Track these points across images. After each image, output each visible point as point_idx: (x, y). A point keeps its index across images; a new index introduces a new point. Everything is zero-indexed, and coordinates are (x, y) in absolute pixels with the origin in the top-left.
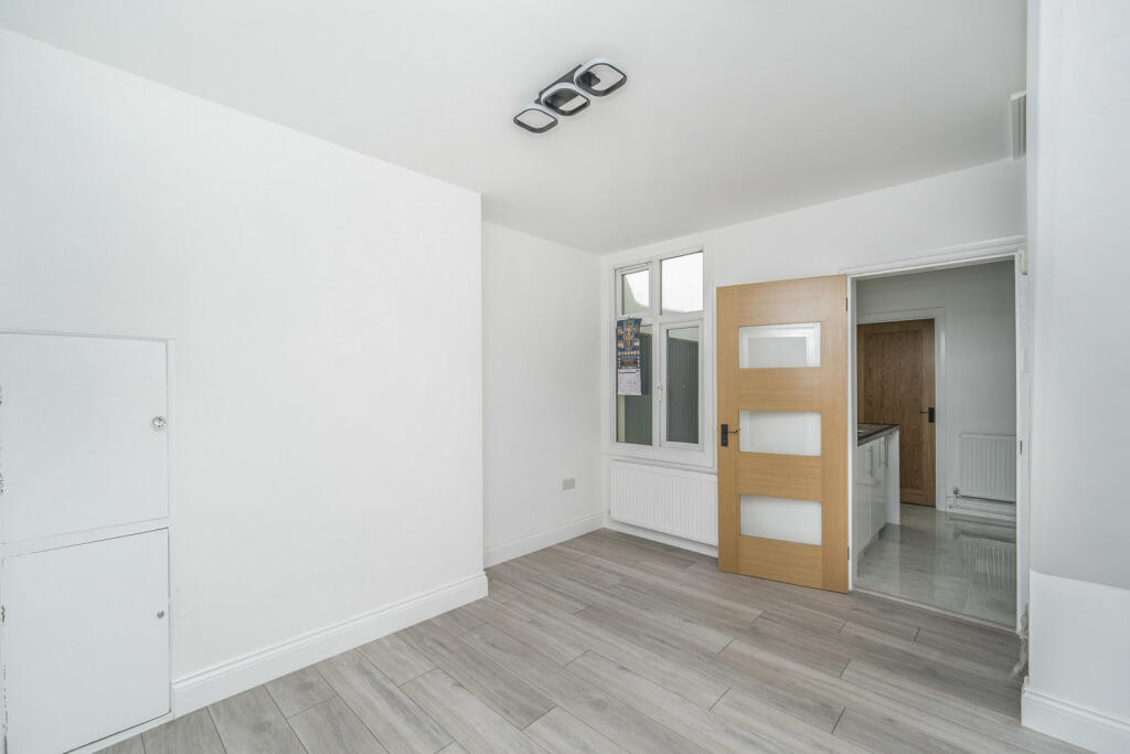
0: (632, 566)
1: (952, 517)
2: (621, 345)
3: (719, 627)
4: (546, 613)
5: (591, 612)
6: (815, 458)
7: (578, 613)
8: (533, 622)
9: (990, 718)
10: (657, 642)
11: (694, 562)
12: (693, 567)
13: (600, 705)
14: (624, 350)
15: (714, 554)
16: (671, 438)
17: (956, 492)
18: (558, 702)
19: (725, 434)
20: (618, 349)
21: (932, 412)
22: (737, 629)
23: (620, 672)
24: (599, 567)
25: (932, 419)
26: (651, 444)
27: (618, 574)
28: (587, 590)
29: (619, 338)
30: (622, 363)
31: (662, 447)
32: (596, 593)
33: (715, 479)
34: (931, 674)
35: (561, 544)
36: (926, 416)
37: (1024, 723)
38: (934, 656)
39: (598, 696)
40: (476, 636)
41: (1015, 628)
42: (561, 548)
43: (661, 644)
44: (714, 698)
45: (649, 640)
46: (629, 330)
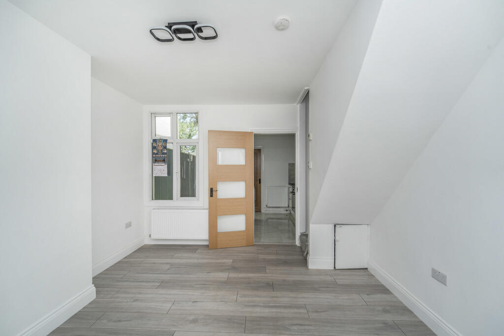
0: (171, 258)
1: (266, 214)
2: (155, 151)
3: (222, 271)
4: (140, 293)
5: (164, 284)
6: (244, 198)
7: (158, 287)
8: (135, 301)
9: (301, 269)
10: (201, 286)
11: (197, 249)
12: (198, 251)
13: (195, 321)
14: (157, 154)
15: (207, 243)
16: (182, 195)
17: (267, 206)
18: (174, 329)
19: (212, 192)
20: (153, 153)
21: (260, 180)
22: (229, 269)
23: (195, 304)
24: (154, 263)
25: (260, 183)
26: (172, 199)
27: (167, 263)
28: (156, 275)
29: (154, 148)
30: (155, 161)
31: (178, 200)
32: (161, 275)
33: (207, 211)
34: (285, 263)
35: (126, 258)
36: (258, 182)
37: (309, 268)
38: (283, 257)
39: (191, 318)
40: (104, 321)
41: (295, 243)
42: (126, 260)
43: (204, 286)
44: (235, 297)
45: (198, 286)
46: (160, 144)
